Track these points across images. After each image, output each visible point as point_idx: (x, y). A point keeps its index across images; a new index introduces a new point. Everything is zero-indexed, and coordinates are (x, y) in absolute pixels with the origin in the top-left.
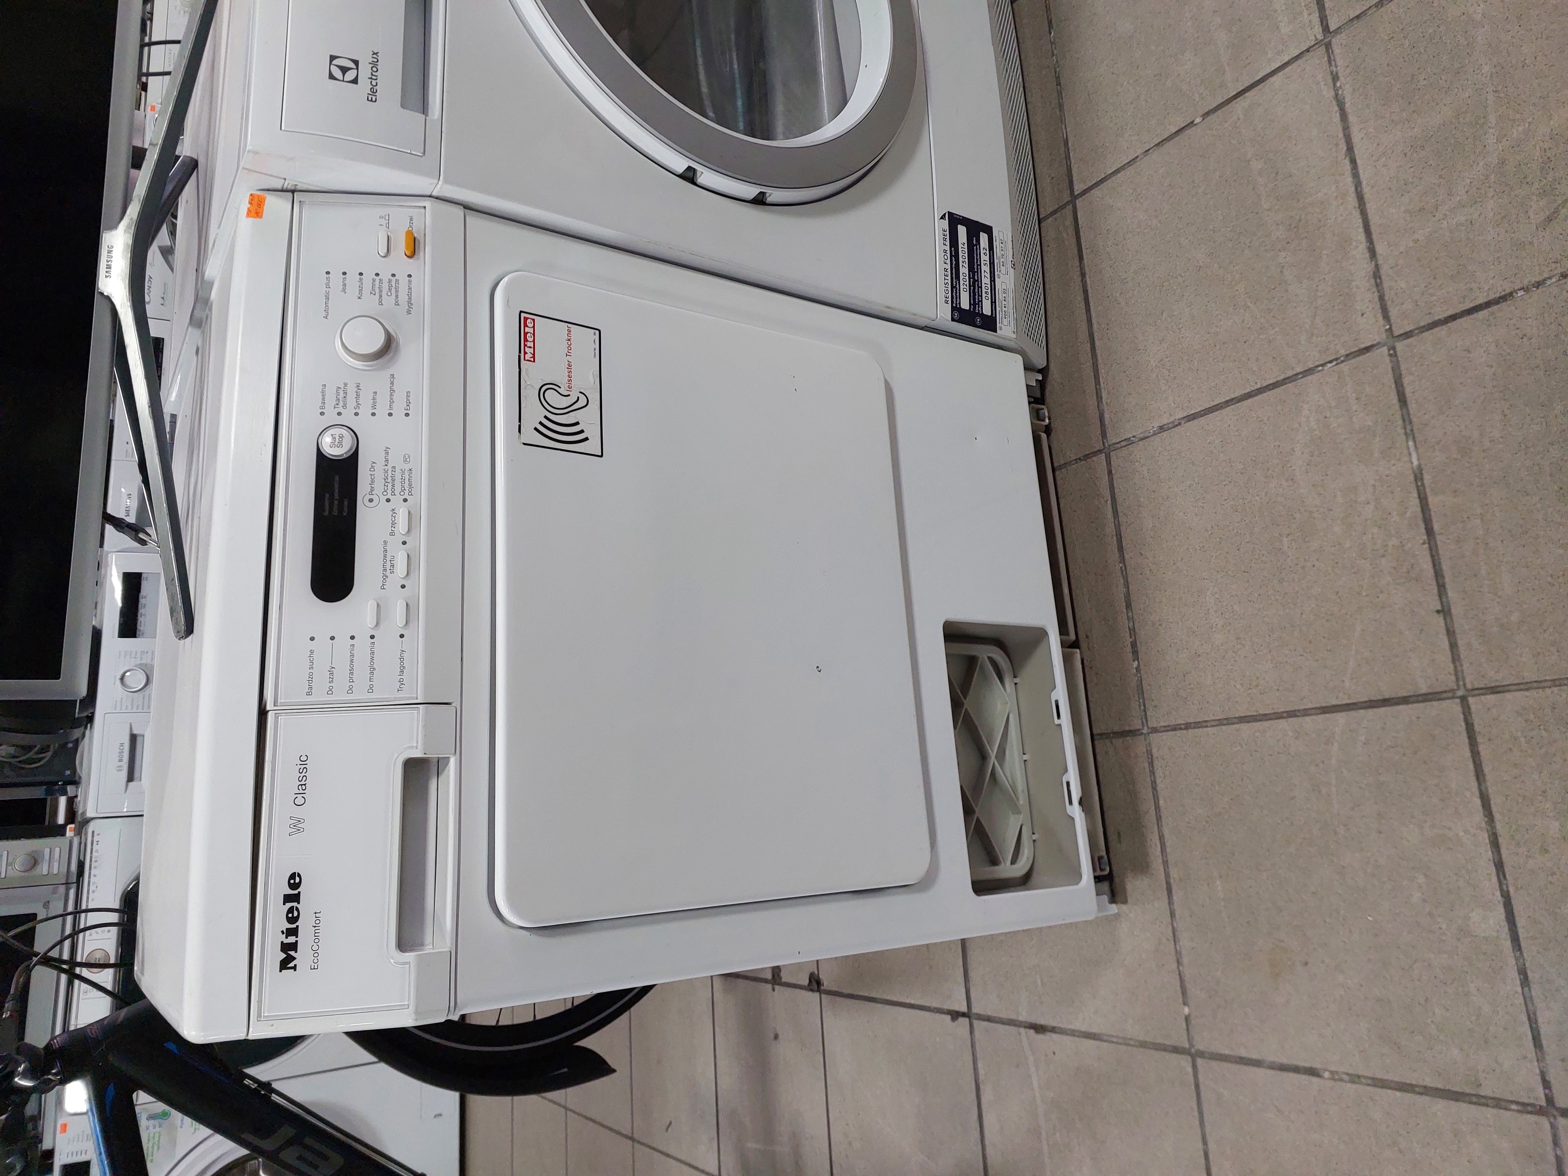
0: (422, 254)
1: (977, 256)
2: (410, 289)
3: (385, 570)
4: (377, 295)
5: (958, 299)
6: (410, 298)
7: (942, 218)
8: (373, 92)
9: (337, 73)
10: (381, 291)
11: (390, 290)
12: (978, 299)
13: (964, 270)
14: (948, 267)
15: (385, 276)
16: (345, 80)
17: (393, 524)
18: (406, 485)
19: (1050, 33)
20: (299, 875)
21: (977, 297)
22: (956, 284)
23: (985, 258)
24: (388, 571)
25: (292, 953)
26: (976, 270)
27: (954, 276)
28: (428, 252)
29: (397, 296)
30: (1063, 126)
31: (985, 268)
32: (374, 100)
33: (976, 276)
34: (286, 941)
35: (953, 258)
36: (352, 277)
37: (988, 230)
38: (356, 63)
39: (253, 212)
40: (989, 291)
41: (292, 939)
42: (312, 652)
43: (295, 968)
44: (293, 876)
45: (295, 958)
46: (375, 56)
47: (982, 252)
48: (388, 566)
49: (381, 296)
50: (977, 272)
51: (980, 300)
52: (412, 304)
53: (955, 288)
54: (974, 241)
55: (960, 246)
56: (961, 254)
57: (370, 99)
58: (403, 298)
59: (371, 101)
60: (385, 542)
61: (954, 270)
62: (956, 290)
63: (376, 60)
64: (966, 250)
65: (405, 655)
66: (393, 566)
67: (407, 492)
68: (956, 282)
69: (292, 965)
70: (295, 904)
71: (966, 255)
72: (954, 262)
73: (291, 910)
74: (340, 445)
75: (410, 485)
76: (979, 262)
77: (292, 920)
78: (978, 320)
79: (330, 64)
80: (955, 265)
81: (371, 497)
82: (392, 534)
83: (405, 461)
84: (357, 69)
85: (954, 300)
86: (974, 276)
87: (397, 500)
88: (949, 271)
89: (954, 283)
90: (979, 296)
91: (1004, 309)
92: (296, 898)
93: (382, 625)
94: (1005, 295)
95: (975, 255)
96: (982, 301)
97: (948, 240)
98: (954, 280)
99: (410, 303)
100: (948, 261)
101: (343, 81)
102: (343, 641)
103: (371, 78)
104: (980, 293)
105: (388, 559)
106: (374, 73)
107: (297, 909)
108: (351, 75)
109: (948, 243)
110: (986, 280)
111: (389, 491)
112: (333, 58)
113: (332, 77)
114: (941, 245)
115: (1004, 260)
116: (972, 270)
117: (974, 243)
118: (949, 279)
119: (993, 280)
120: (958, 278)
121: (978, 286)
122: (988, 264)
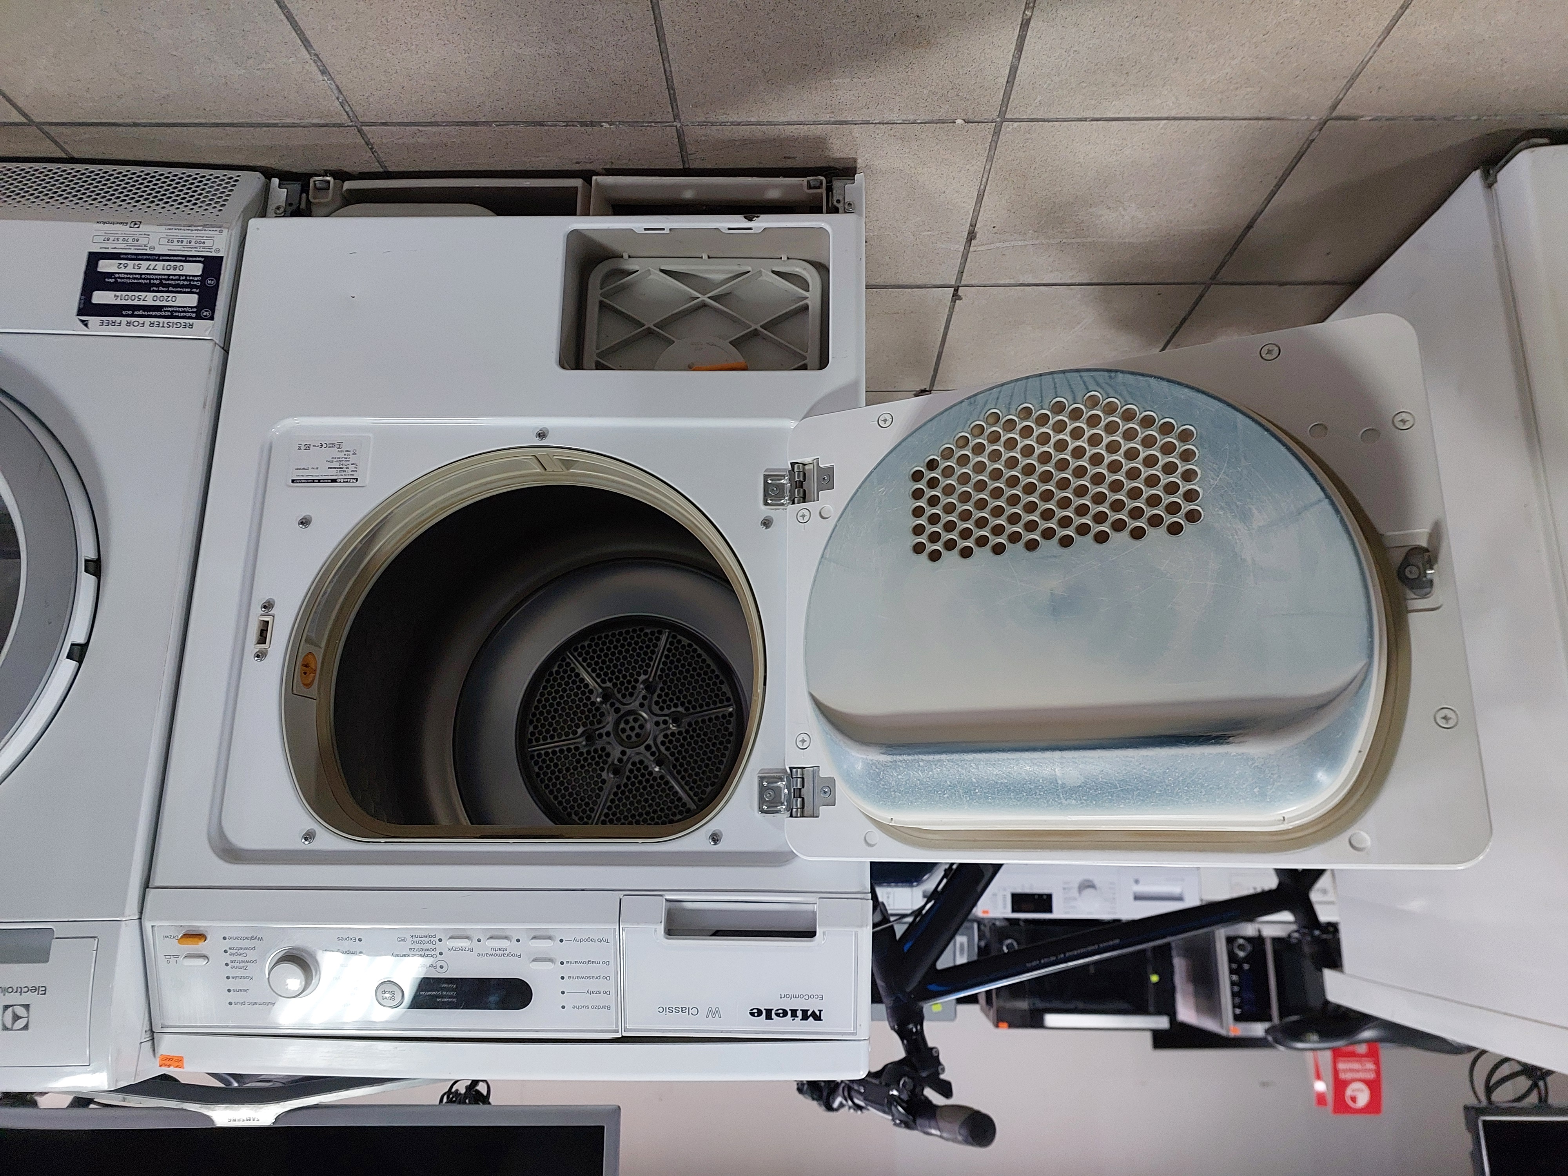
1: (129, 278)
2: (237, 938)
3: (504, 955)
4: (246, 964)
5: (187, 309)
6: (247, 938)
7: (86, 325)
8: (35, 989)
9: (21, 1023)
10: (243, 962)
11: (241, 954)
12: (183, 280)
13: (149, 299)
14: (148, 320)
15: (228, 958)
16: (26, 1015)
17: (462, 949)
18: (427, 939)
20: (752, 1010)
21: (181, 283)
22: (169, 311)
23: (131, 267)
24: (504, 952)
25: (809, 1013)
26: (148, 281)
27: (158, 314)
28: (199, 924)
29: (246, 949)
31: (145, 267)
32: (44, 989)
33: (155, 281)
34: (800, 1017)
35: (136, 313)
36: (232, 985)
37: (94, 258)
38: (6, 1007)
40: (172, 264)
41: (799, 1014)
42: (574, 1007)
43: (820, 1011)
44: (752, 1014)
45: (814, 1011)
47: (123, 270)
48: (502, 953)
49: (248, 962)
50: (150, 279)
51: (184, 278)
52: (252, 937)
53: (173, 314)
54: (110, 280)
55: (119, 301)
57: (43, 992)
58: (247, 943)
59: (45, 990)
60: (479, 955)
61: (151, 313)
62: (176, 312)
64: (123, 293)
65: (578, 938)
66: (500, 949)
67: (432, 939)
68: (165, 311)
69: (818, 1013)
70: (773, 1012)
71: (130, 294)
72: (141, 312)
73: (778, 1015)
75: (426, 937)
76: (137, 276)
77: (785, 1013)
78: (209, 282)
79: (11, 1030)
80: (144, 311)
81: (438, 967)
82: (471, 950)
83: (404, 941)
84: (12, 1006)
85: (188, 315)
86: (155, 285)
87: (440, 947)
88: (152, 320)
89: (167, 313)
90: (179, 280)
91: (193, 244)
92: (769, 1012)
93: (552, 956)
94: (175, 240)
95: (129, 281)
96: (186, 276)
97: (114, 319)
98: (163, 313)
99: (252, 938)
100: (141, 320)
101: (27, 1017)
102: (566, 985)
104: (175, 278)
105: (494, 952)
107: (777, 1010)
108: (21, 1011)
109: (118, 319)
110: (160, 268)
111: (433, 953)
112: (5, 1028)
113: (26, 1027)
114: (122, 326)
115: (130, 241)
116: (146, 288)
117: (112, 280)
118: (161, 320)
119: (157, 258)
120: (159, 308)
121: (168, 279)
122: (137, 262)
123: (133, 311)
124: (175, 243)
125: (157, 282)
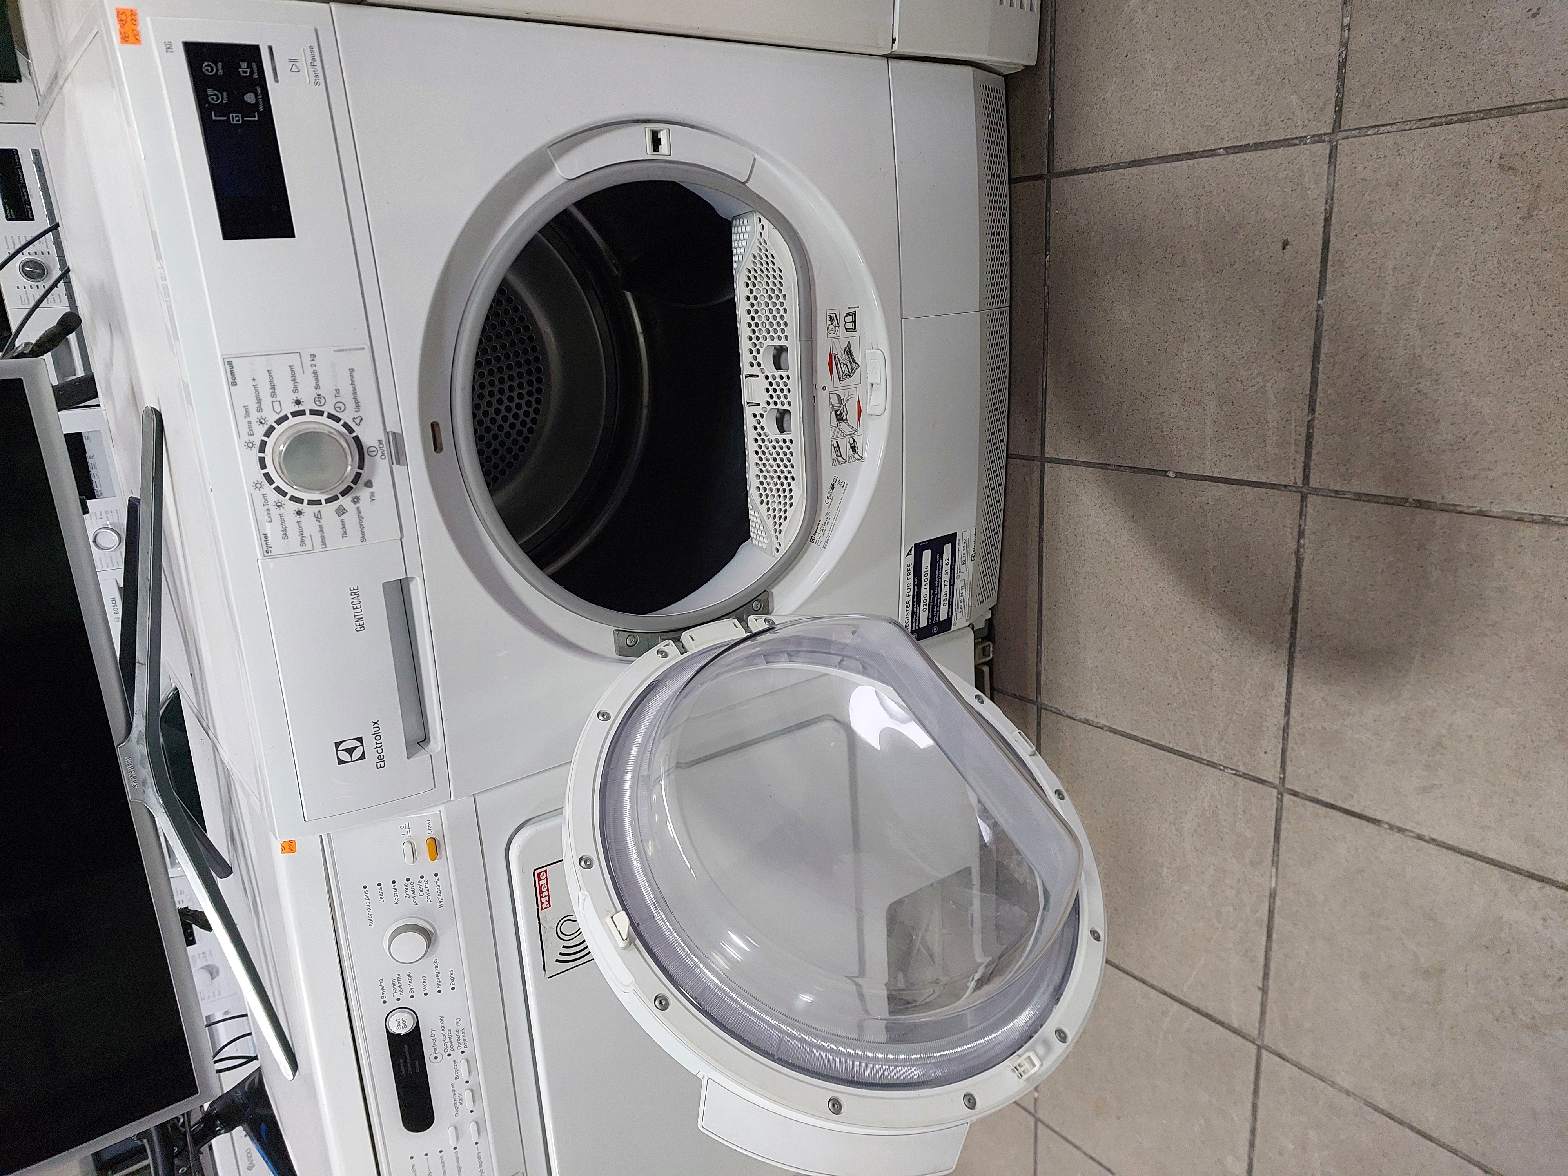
0: (443, 853)
1: (939, 570)
2: (438, 885)
3: (456, 1103)
4: (411, 897)
5: (918, 622)
6: (440, 894)
7: (908, 554)
8: (381, 759)
9: (345, 756)
10: (414, 893)
11: (421, 890)
12: (937, 610)
13: (925, 591)
14: (910, 598)
15: (415, 880)
16: (354, 759)
17: (456, 1071)
18: (462, 1041)
21: (935, 609)
22: (917, 610)
23: (946, 568)
24: (458, 1104)
26: (937, 585)
27: (915, 603)
28: (448, 851)
29: (428, 895)
31: (946, 578)
32: (383, 765)
33: (936, 590)
35: (916, 587)
36: (387, 886)
37: (953, 538)
38: (360, 740)
39: (288, 849)
40: (948, 597)
42: (413, 1166)
46: (376, 725)
47: (944, 563)
48: (458, 1100)
49: (414, 897)
51: (939, 609)
52: (442, 899)
53: (915, 613)
54: (938, 557)
55: (924, 570)
56: (923, 583)
57: (379, 766)
58: (434, 894)
59: (381, 767)
60: (453, 1085)
61: (915, 598)
62: (916, 615)
63: (377, 729)
64: (929, 573)
65: (481, 1155)
66: (461, 1099)
67: (463, 1046)
68: (917, 608)
71: (929, 577)
72: (916, 590)
74: (404, 1026)
75: (465, 1041)
76: (940, 575)
78: (935, 629)
79: (337, 750)
80: (917, 592)
81: (436, 1055)
82: (457, 1078)
83: (457, 1023)
84: (362, 745)
85: (914, 624)
86: (934, 591)
87: (456, 1053)
88: (911, 602)
89: (915, 609)
90: (937, 607)
91: (960, 604)
93: (461, 1139)
94: (963, 592)
95: (937, 572)
97: (912, 573)
98: (915, 607)
99: (440, 899)
100: (911, 593)
101: (352, 761)
102: (434, 1157)
103: (377, 747)
104: (939, 603)
105: (457, 1095)
106: (378, 742)
108: (357, 754)
109: (912, 577)
110: (945, 589)
111: (449, 1048)
112: (337, 744)
113: (341, 762)
114: (905, 580)
115: (964, 559)
116: (933, 587)
117: (938, 559)
118: (911, 608)
119: (952, 584)
120: (919, 603)
121: (938, 599)
122: (949, 571)
123: (917, 585)
124: (961, 592)
125: (936, 593)
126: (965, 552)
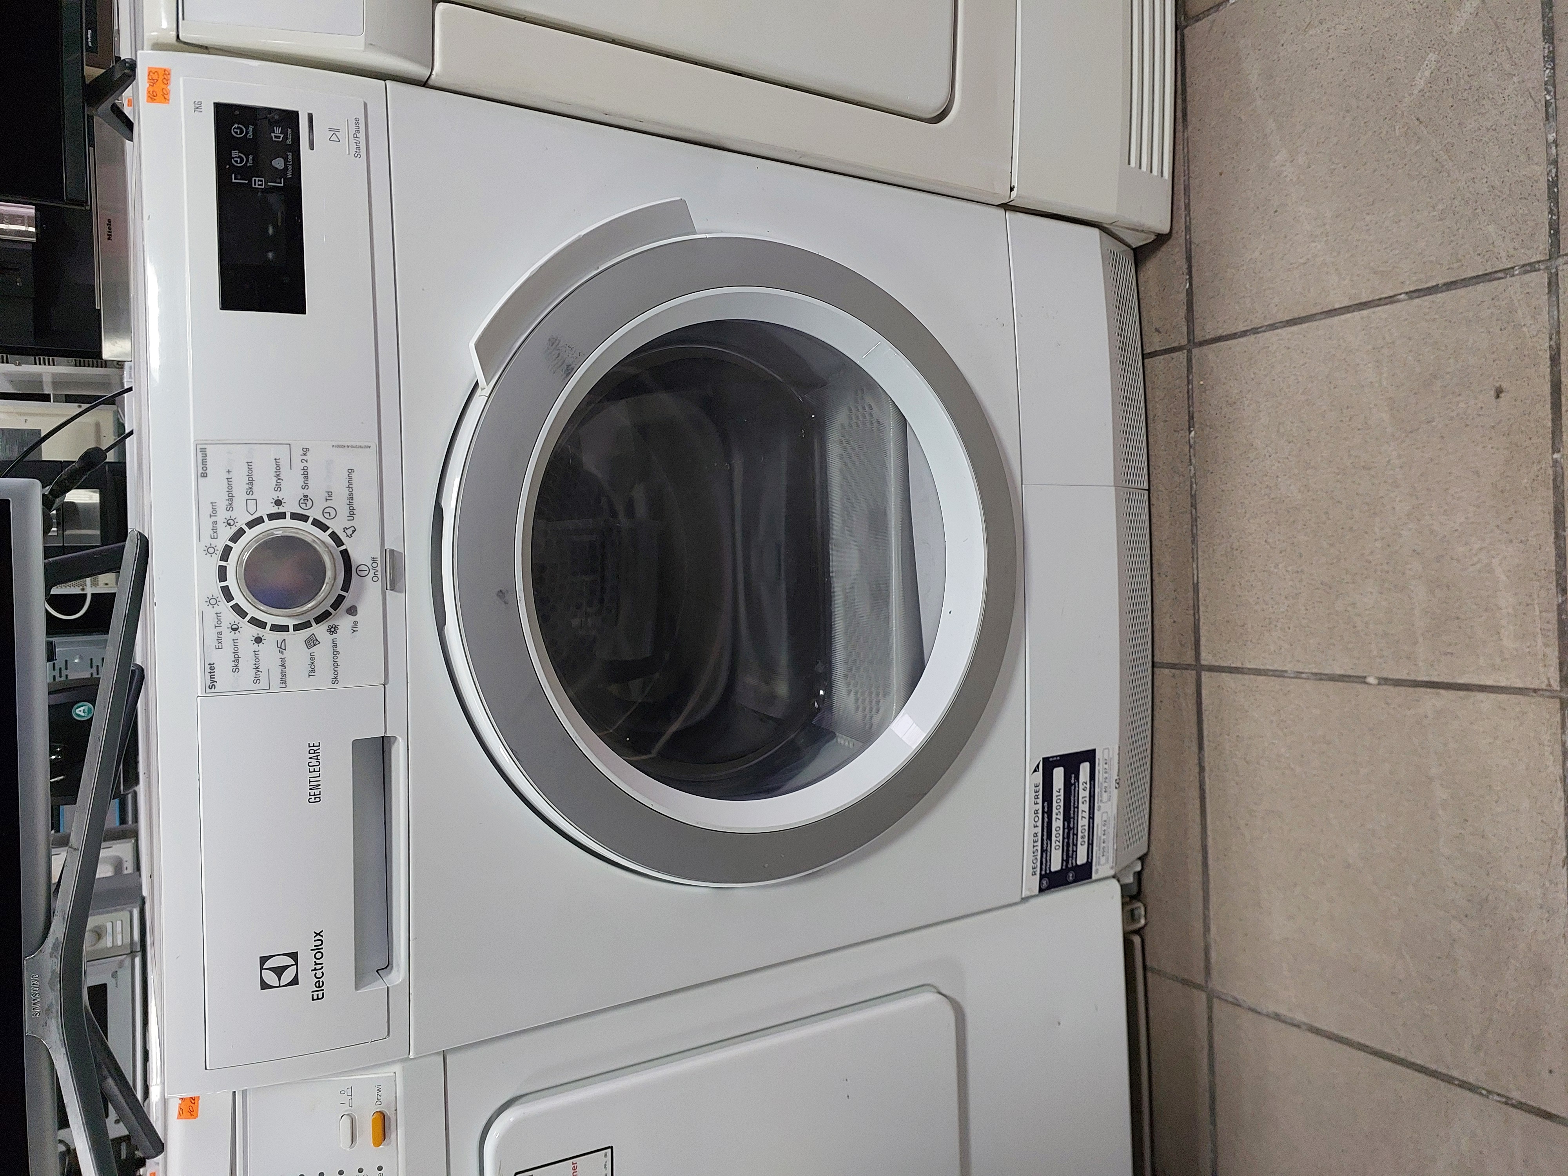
0: (393, 1136)
1: (1074, 796)
5: (1048, 864)
7: (1035, 771)
8: (319, 986)
9: (271, 978)
12: (1073, 848)
13: (1058, 823)
14: (1039, 829)
15: (351, 1173)
16: (281, 985)
19: (1190, 432)
21: (1071, 849)
22: (1047, 847)
23: (1084, 794)
26: (1072, 816)
27: (1045, 837)
28: (400, 1134)
30: (1195, 566)
31: (1084, 807)
32: (320, 996)
33: (1072, 823)
35: (1046, 815)
37: (1091, 756)
38: (294, 956)
39: (186, 1109)
40: (1086, 834)
46: (318, 937)
47: (1081, 787)
50: (1074, 818)
51: (1075, 849)
53: (1045, 851)
54: (1073, 779)
55: (1055, 794)
56: (1054, 811)
57: (315, 997)
59: (318, 999)
61: (1045, 830)
62: (1046, 854)
63: (320, 943)
64: (1062, 798)
68: (1047, 844)
71: (1062, 804)
72: (1046, 820)
76: (1076, 803)
78: (1071, 875)
79: (261, 969)
80: (1047, 823)
84: (297, 964)
85: (1044, 867)
86: (1069, 823)
88: (1040, 835)
89: (1045, 845)
90: (1073, 845)
91: (1102, 845)
94: (1105, 828)
95: (1072, 798)
96: (1076, 851)
97: (1041, 796)
98: (1045, 842)
100: (1039, 824)
101: (280, 986)
103: (316, 969)
104: (1075, 841)
106: (318, 962)
108: (288, 976)
109: (1040, 801)
110: (1083, 822)
112: (264, 960)
113: (265, 986)
114: (1032, 805)
115: (1106, 784)
116: (1067, 817)
117: (1073, 781)
118: (1039, 843)
119: (1092, 817)
120: (1049, 837)
121: (1074, 834)
122: (1088, 799)
123: (1048, 813)
124: (1104, 828)
125: (1072, 826)
126: (1106, 775)
